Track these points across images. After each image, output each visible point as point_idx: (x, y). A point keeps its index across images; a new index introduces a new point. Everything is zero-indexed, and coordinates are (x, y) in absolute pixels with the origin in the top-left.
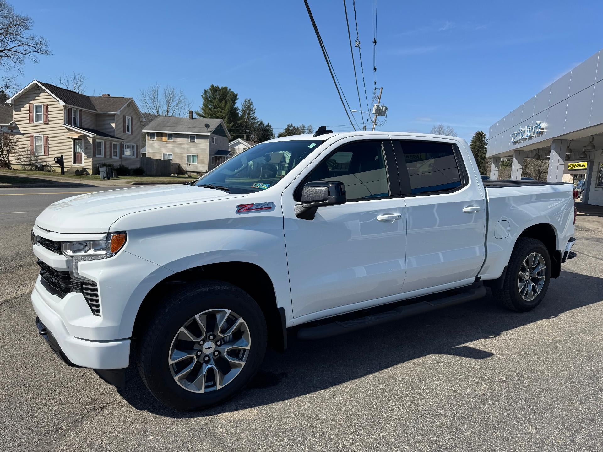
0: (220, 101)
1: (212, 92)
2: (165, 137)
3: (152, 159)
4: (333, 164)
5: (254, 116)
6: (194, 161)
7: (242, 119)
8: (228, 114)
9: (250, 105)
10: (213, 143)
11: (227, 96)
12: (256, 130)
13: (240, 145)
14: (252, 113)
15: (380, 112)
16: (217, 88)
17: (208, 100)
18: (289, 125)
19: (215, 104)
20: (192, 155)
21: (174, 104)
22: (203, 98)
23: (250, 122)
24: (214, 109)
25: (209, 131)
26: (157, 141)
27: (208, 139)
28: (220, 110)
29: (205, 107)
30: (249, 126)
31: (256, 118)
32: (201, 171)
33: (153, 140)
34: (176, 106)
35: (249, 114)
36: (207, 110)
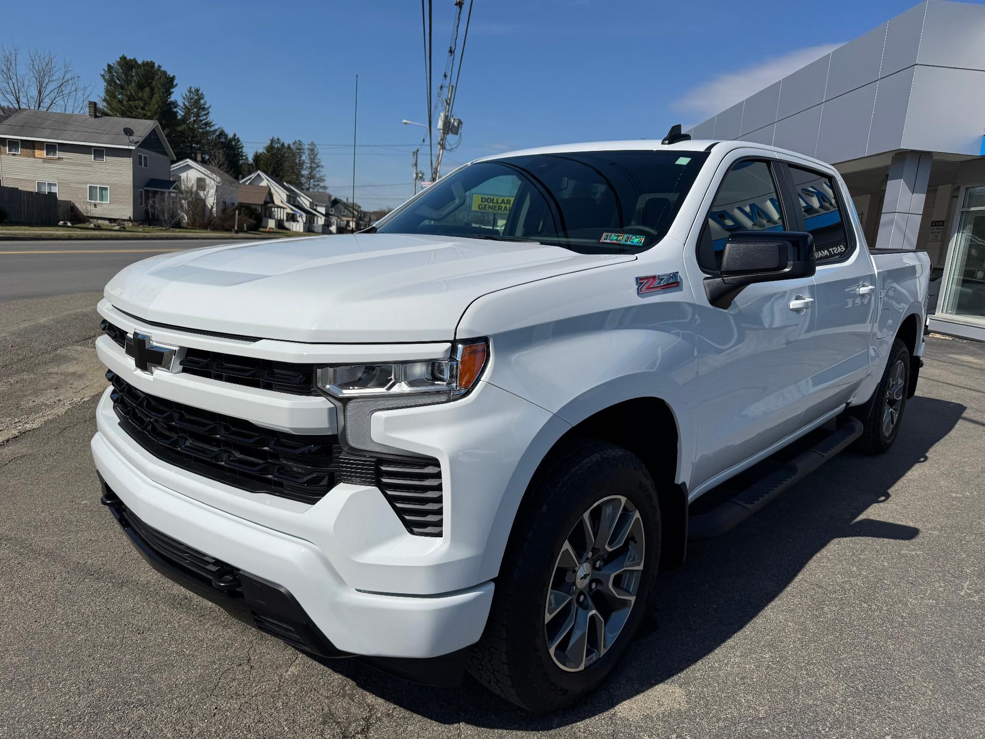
0: (141, 87)
1: (123, 70)
2: (41, 150)
3: (20, 190)
4: (356, 213)
5: (208, 119)
6: (104, 197)
7: (184, 123)
8: (157, 114)
9: (200, 99)
10: (142, 165)
11: (155, 79)
12: (212, 146)
13: (191, 170)
14: (203, 113)
15: (449, 128)
16: (133, 63)
17: (116, 83)
18: (273, 139)
19: (131, 93)
20: (98, 186)
21: (52, 86)
22: (105, 80)
23: (200, 130)
24: (128, 102)
25: (131, 143)
26: (24, 157)
27: (130, 157)
28: (142, 105)
29: (110, 96)
30: (197, 136)
31: (211, 123)
32: (117, 218)
33: (14, 155)
34: (56, 91)
35: (198, 115)
36: (114, 103)
